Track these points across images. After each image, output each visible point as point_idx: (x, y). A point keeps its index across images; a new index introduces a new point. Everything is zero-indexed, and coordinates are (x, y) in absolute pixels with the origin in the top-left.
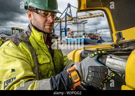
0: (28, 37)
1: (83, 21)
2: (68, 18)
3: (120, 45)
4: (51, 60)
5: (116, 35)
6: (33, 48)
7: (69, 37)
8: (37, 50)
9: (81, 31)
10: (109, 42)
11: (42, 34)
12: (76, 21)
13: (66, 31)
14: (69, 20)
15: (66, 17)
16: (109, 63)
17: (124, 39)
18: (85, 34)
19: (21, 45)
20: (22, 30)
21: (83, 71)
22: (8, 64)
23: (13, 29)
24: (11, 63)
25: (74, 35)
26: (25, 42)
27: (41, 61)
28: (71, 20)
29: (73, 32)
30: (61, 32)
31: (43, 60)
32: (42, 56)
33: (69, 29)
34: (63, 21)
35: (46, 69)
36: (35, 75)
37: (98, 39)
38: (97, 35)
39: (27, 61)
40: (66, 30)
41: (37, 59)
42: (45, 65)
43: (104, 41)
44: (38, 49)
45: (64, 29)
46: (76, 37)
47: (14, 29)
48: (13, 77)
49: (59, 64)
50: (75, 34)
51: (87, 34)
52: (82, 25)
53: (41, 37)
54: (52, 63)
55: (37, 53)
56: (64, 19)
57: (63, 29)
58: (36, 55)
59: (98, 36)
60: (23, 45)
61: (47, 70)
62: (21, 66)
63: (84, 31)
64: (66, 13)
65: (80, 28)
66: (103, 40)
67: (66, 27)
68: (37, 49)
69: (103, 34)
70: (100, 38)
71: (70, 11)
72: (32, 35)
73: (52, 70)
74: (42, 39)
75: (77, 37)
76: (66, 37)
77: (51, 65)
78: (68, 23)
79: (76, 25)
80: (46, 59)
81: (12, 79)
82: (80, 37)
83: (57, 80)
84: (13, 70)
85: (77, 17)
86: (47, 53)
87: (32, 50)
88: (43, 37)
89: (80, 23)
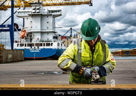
1: (53, 12)
7: (22, 45)
12: (38, 11)
18: (56, 37)
50: (36, 39)
52: (50, 19)
63: (54, 32)
65: (46, 25)
75: (41, 45)
79: (39, 19)
82: (48, 45)
85: (39, 3)
89: (48, 16)
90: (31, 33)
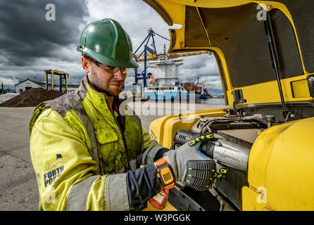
0: (82, 100)
1: (175, 61)
2: (149, 55)
3: (239, 111)
4: (121, 136)
5: (232, 93)
6: (89, 119)
7: (151, 89)
8: (96, 121)
9: (171, 79)
10: (219, 97)
11: (103, 96)
12: (163, 61)
13: (145, 79)
14: (151, 59)
15: (145, 54)
16: (218, 155)
17: (245, 101)
18: (178, 83)
19: (69, 115)
20: (65, 74)
21: (179, 168)
22: (50, 146)
23: (48, 72)
24: (54, 144)
25: (160, 86)
26: (76, 109)
27: (102, 139)
28: (155, 59)
29: (157, 80)
30: (137, 79)
31: (105, 137)
32: (105, 132)
33: (150, 74)
34: (141, 60)
35: (111, 151)
36: (94, 162)
37: (200, 93)
38: (199, 86)
39: (80, 140)
40: (146, 76)
41: (96, 135)
42: (110, 145)
43: (211, 97)
44: (98, 119)
45: (143, 74)
46: (162, 89)
47: (51, 73)
48: (58, 166)
49: (134, 143)
50: (161, 84)
51: (182, 84)
52: (174, 68)
53: (102, 99)
54: (121, 141)
55: (95, 127)
56: (142, 57)
57: (139, 75)
58: (95, 130)
59: (201, 88)
60: (73, 114)
61: (113, 153)
62: (71, 150)
63: (177, 79)
64: (146, 46)
65: (169, 72)
66: (209, 95)
67: (145, 71)
68: (96, 119)
69: (209, 85)
70: (205, 90)
71: (154, 42)
72: (88, 96)
73: (121, 152)
74: (103, 103)
75: (165, 89)
76: (146, 88)
77: (119, 144)
78: (150, 64)
79: (164, 68)
80: (112, 135)
81: (58, 169)
82: (170, 89)
83: (139, 178)
84: (59, 156)
85: (165, 54)
86: (112, 125)
87: (87, 122)
88: (104, 100)
89: (171, 65)
90: (158, 79)
